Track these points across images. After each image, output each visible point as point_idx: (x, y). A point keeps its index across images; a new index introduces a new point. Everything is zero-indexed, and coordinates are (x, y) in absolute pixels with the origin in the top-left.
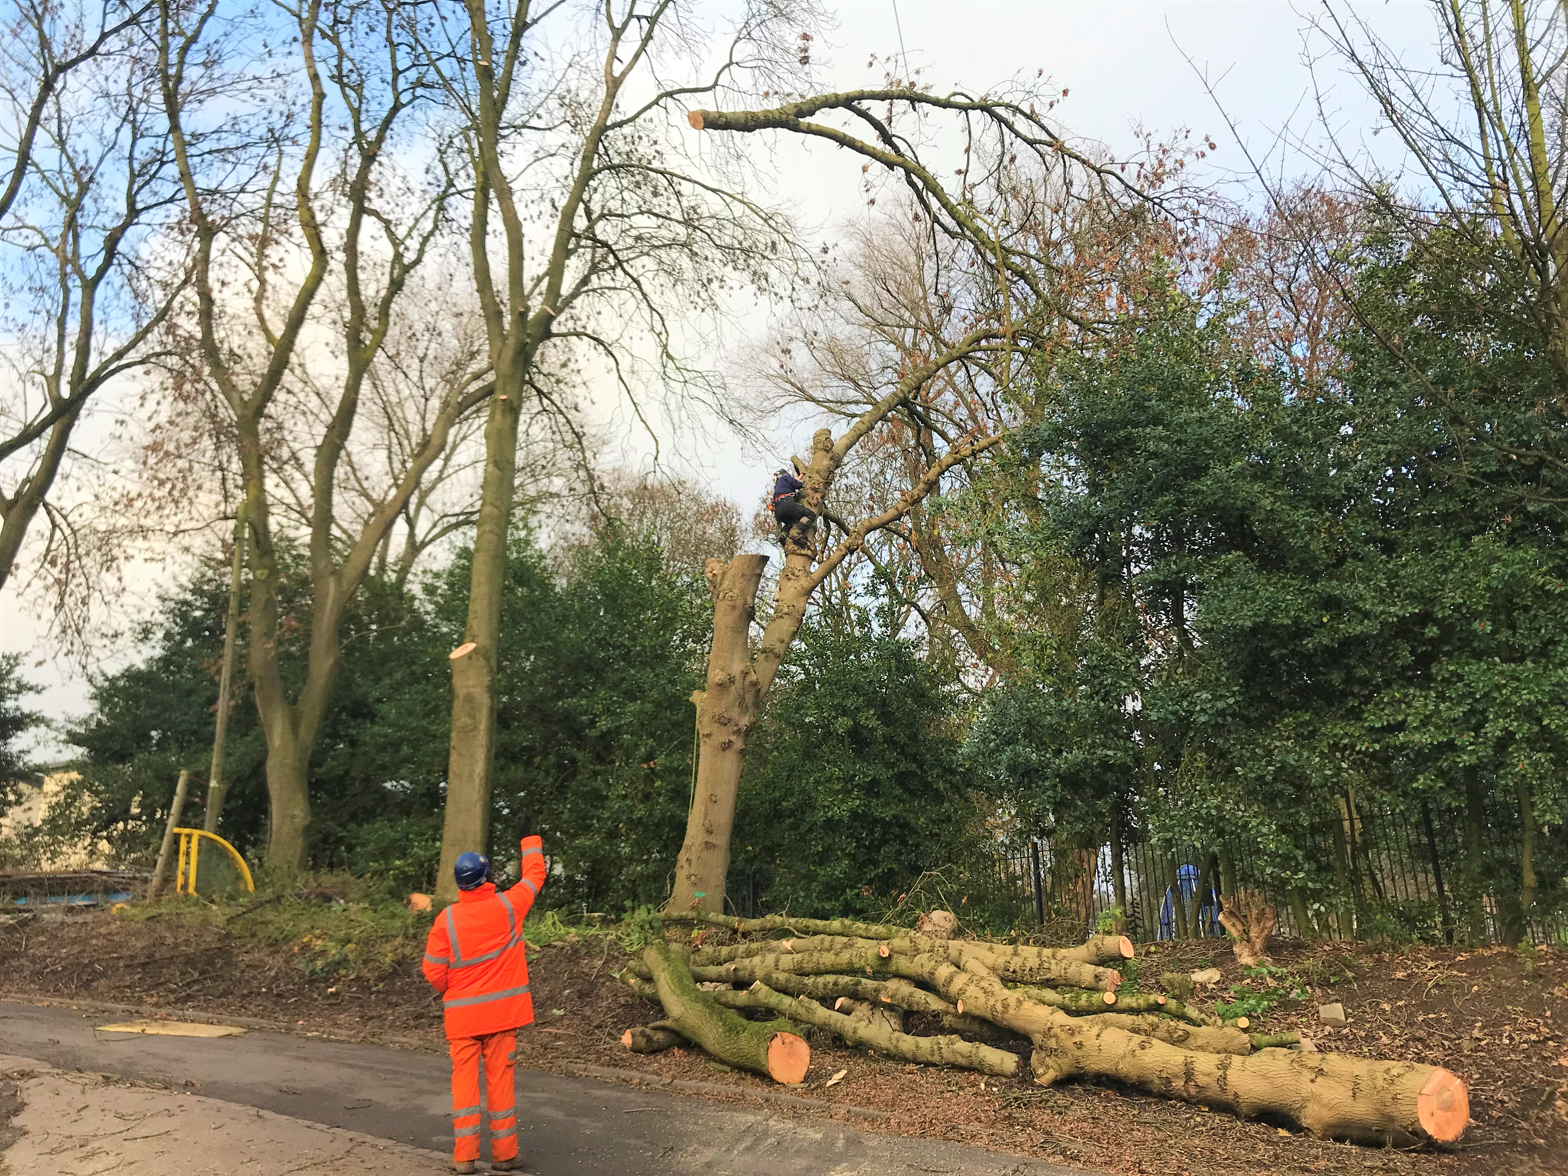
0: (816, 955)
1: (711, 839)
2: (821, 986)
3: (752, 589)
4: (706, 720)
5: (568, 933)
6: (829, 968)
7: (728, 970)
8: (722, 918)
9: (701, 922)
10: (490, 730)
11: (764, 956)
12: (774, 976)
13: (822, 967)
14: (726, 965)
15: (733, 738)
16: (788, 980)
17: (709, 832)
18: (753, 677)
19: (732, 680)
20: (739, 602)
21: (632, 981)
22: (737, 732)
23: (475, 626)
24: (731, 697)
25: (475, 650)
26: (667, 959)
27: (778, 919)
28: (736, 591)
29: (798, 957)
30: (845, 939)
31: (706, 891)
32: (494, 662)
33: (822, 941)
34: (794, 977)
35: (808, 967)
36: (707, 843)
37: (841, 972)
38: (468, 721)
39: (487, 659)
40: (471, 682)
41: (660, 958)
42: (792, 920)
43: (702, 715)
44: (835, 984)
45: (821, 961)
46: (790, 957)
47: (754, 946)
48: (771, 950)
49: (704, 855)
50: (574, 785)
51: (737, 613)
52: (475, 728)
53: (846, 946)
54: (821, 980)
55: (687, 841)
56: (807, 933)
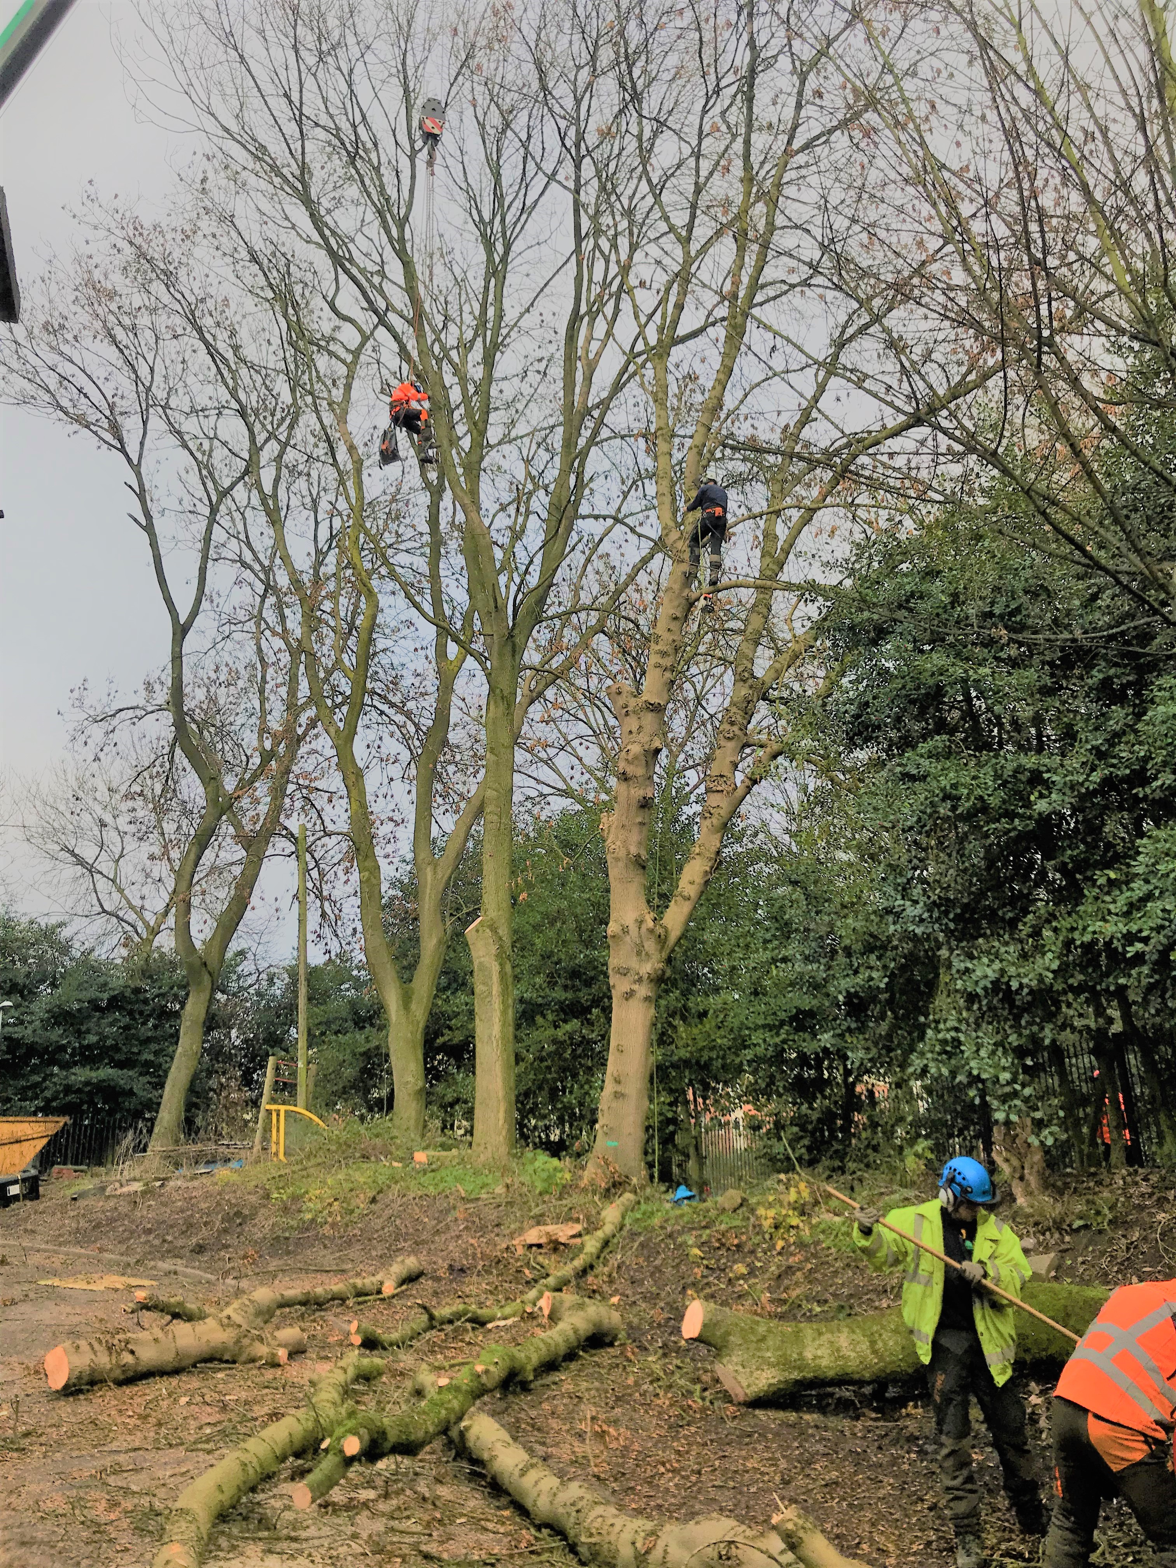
1: (620, 1088)
10: (502, 993)
15: (635, 987)
17: (618, 1081)
18: (649, 924)
19: (625, 931)
20: (622, 853)
22: (640, 980)
23: (485, 900)
24: (628, 947)
25: (481, 923)
28: (618, 843)
31: (617, 1140)
36: (616, 1092)
38: (483, 988)
39: (494, 929)
49: (614, 1105)
51: (621, 864)
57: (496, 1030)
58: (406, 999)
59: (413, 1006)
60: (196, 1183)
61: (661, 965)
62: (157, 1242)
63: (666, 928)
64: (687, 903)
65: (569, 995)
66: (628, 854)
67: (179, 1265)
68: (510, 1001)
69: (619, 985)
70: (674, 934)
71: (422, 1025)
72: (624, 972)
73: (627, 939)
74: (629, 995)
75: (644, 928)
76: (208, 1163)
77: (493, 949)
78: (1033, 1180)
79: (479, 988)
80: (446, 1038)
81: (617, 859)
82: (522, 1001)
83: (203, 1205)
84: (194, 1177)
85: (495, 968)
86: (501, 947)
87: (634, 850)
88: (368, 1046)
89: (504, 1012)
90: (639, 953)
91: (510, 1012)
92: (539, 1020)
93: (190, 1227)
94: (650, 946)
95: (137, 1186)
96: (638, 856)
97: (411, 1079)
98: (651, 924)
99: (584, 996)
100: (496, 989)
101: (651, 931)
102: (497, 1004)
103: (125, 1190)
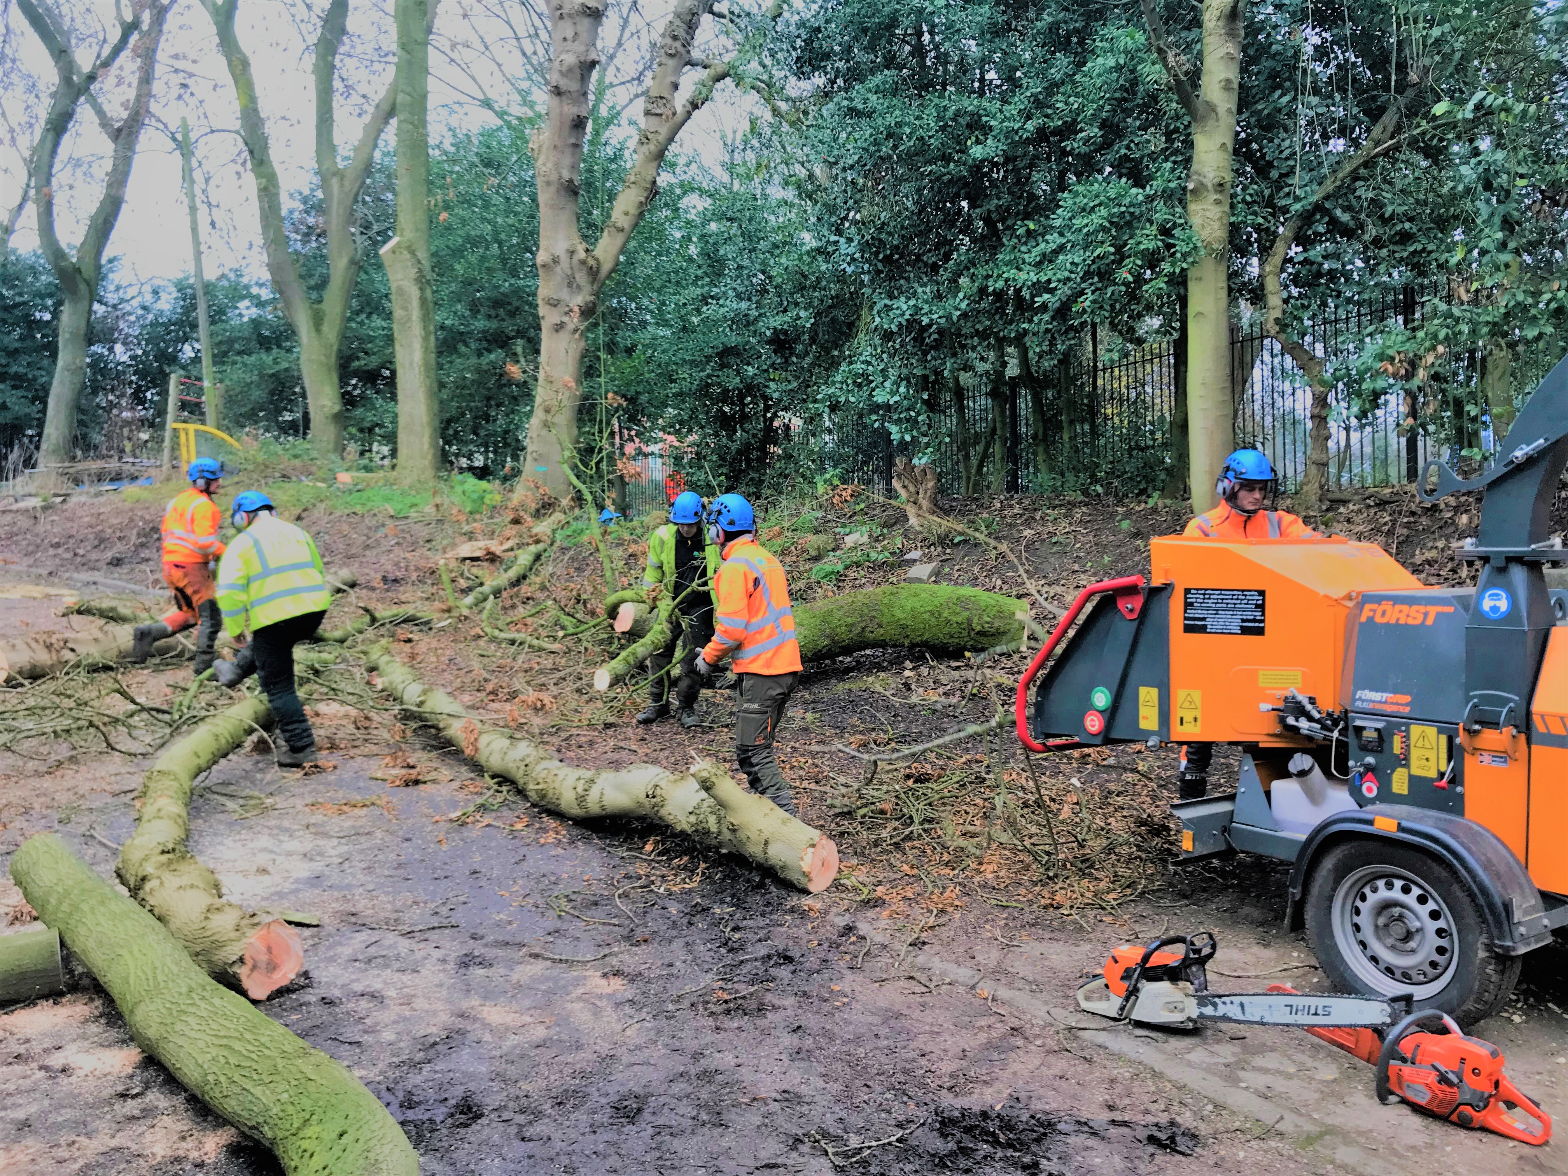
57: (418, 355)
58: (318, 320)
59: (325, 328)
60: (102, 499)
61: (592, 298)
62: (69, 555)
63: (597, 260)
64: (621, 234)
65: (494, 325)
66: (560, 177)
67: (97, 576)
68: (432, 328)
69: (548, 317)
70: (606, 267)
71: (335, 348)
72: (554, 304)
73: (558, 269)
74: (559, 327)
75: (576, 258)
76: (112, 480)
77: (413, 272)
78: (925, 503)
79: (398, 313)
80: (363, 362)
81: (548, 183)
82: (442, 327)
83: (115, 521)
84: (98, 494)
85: (414, 292)
86: (420, 271)
87: (566, 175)
88: (277, 368)
89: (426, 339)
90: (570, 285)
91: (432, 338)
92: (463, 349)
93: (101, 542)
94: (581, 278)
95: (35, 502)
96: (571, 181)
97: (328, 403)
98: (582, 255)
99: (509, 327)
100: (416, 313)
101: (583, 262)
102: (417, 329)
103: (22, 505)
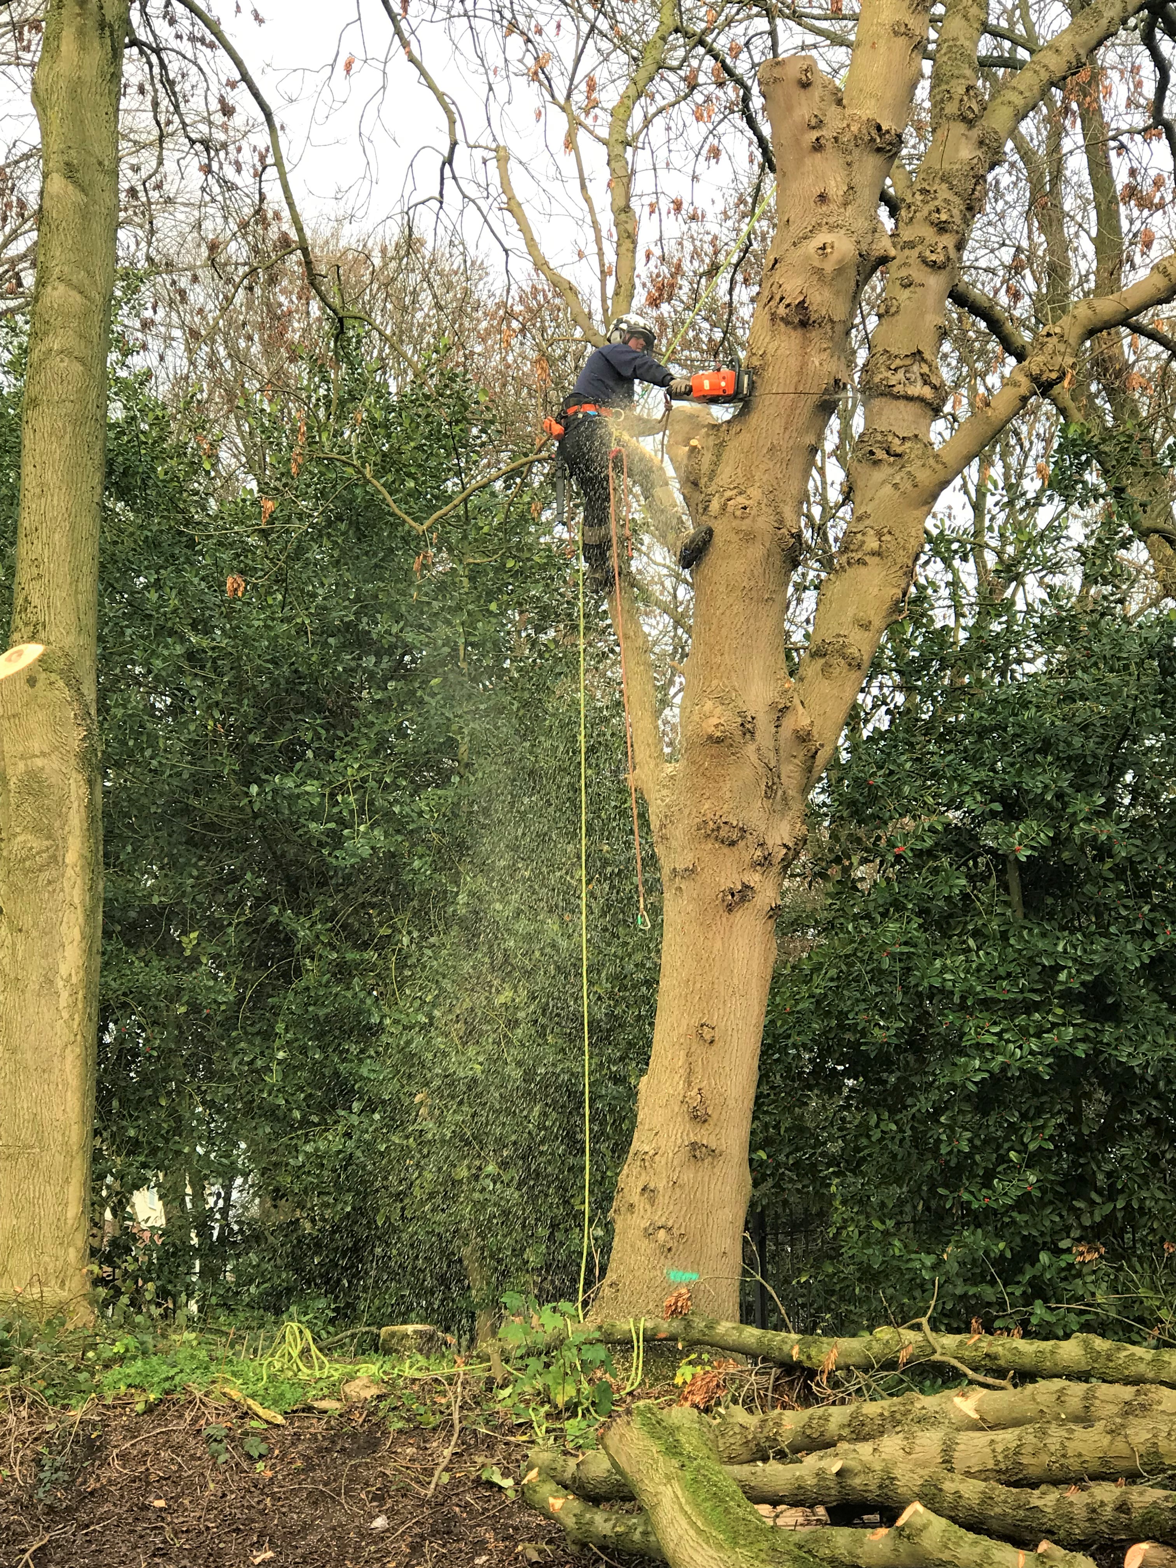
0: (1056, 1434)
1: (704, 1136)
2: (1080, 1513)
3: (793, 488)
4: (679, 833)
5: (350, 1378)
6: (1094, 1466)
7: (820, 1474)
8: (751, 1334)
9: (693, 1344)
10: (90, 866)
11: (910, 1437)
12: (949, 1486)
13: (1074, 1464)
14: (811, 1462)
15: (754, 878)
16: (987, 1499)
17: (699, 1117)
18: (801, 719)
19: (748, 730)
20: (764, 523)
21: (556, 1503)
22: (765, 862)
23: (35, 601)
24: (747, 773)
25: (42, 660)
26: (673, 1450)
27: (909, 1336)
28: (755, 493)
29: (1007, 1438)
30: (1127, 1392)
31: (695, 1266)
32: (90, 693)
33: (1060, 1396)
34: (1001, 1492)
35: (1033, 1464)
36: (694, 1146)
37: (1133, 1477)
38: (36, 843)
39: (74, 684)
40: (36, 746)
41: (655, 1448)
42: (950, 1341)
43: (668, 819)
44: (1123, 1507)
45: (1073, 1447)
46: (981, 1439)
47: (871, 1409)
48: (925, 1421)
49: (688, 1176)
50: (291, 1002)
51: (757, 551)
52: (55, 860)
53: (1128, 1410)
54: (1074, 1496)
55: (640, 1143)
56: (1001, 1373)
64: (855, 675)
69: (713, 870)
72: (730, 837)
73: (751, 750)
74: (737, 898)
75: (788, 726)
81: (749, 536)
85: (77, 789)
86: (88, 734)
87: (791, 518)
94: (791, 774)
96: (798, 536)
101: (802, 737)
